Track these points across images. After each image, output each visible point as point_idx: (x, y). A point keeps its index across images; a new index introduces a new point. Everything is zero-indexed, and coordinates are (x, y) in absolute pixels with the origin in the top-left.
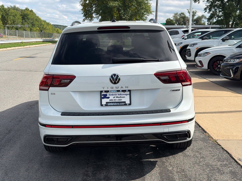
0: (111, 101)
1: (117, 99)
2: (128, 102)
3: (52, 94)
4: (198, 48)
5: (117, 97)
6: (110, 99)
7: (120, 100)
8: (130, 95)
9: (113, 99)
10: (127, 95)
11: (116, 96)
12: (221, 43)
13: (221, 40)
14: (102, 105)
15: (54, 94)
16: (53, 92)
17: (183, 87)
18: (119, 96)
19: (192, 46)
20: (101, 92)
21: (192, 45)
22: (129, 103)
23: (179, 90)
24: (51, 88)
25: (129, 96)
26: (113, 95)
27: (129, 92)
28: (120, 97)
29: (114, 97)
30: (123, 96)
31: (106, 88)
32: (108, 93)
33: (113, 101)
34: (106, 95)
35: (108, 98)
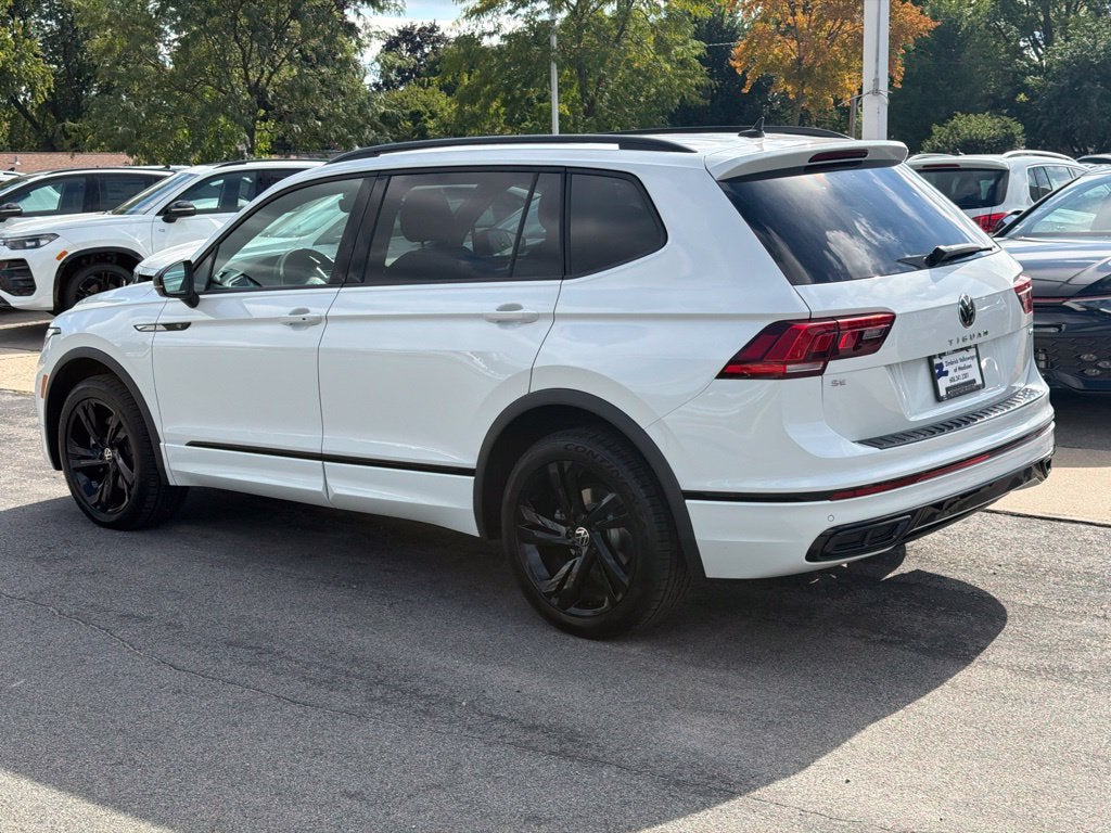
0: (953, 384)
1: (961, 373)
2: (978, 379)
3: (835, 383)
4: (65, 253)
5: (960, 368)
6: (950, 375)
7: (966, 375)
8: (978, 358)
9: (954, 375)
10: (972, 358)
11: (957, 365)
12: (164, 231)
13: (158, 214)
14: (938, 399)
15: (842, 383)
16: (837, 378)
18: (961, 364)
19: (28, 244)
20: (930, 358)
21: (29, 241)
22: (981, 382)
24: (833, 365)
25: (976, 359)
26: (952, 363)
27: (974, 350)
28: (964, 368)
29: (955, 370)
30: (968, 363)
31: (954, 342)
32: (944, 358)
33: (956, 383)
34: (940, 366)
35: (946, 373)
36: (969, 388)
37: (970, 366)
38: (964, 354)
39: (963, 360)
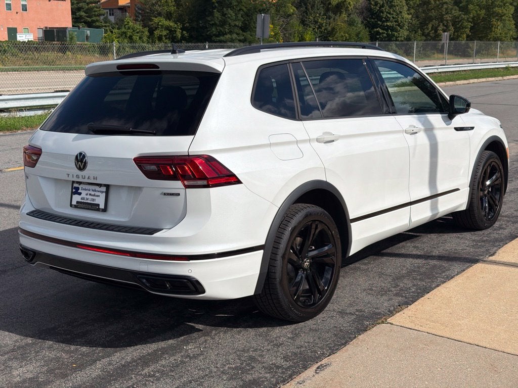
0: (83, 201)
1: (90, 197)
2: (102, 206)
5: (90, 194)
6: (82, 196)
7: (94, 200)
8: (107, 193)
9: (86, 197)
10: (102, 192)
11: (89, 192)
14: (71, 205)
16: (27, 175)
17: (187, 189)
18: (93, 193)
20: (73, 182)
22: (103, 208)
23: (179, 194)
25: (105, 195)
26: (86, 190)
27: (105, 188)
28: (94, 195)
29: (87, 194)
30: (97, 194)
31: (71, 176)
32: (81, 185)
33: (85, 201)
34: (77, 189)
35: (80, 194)
36: (94, 207)
37: (98, 196)
38: (97, 188)
39: (95, 191)
